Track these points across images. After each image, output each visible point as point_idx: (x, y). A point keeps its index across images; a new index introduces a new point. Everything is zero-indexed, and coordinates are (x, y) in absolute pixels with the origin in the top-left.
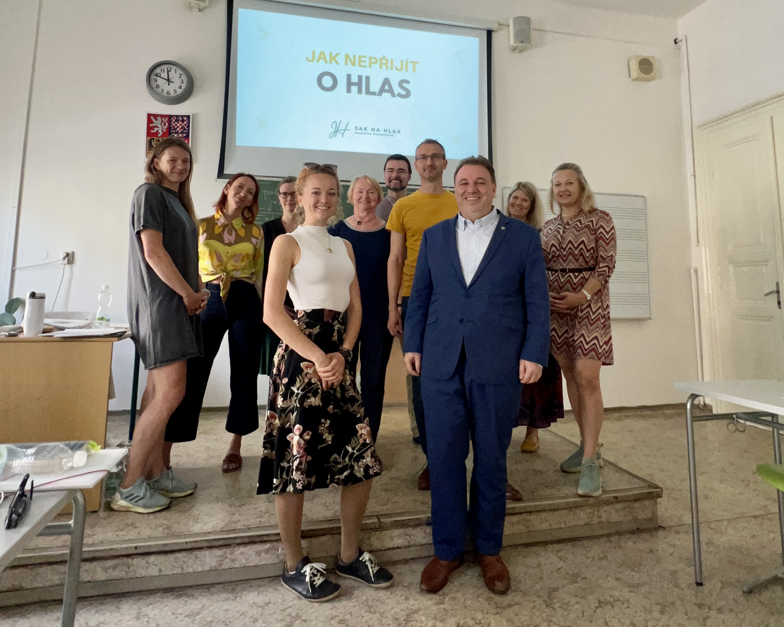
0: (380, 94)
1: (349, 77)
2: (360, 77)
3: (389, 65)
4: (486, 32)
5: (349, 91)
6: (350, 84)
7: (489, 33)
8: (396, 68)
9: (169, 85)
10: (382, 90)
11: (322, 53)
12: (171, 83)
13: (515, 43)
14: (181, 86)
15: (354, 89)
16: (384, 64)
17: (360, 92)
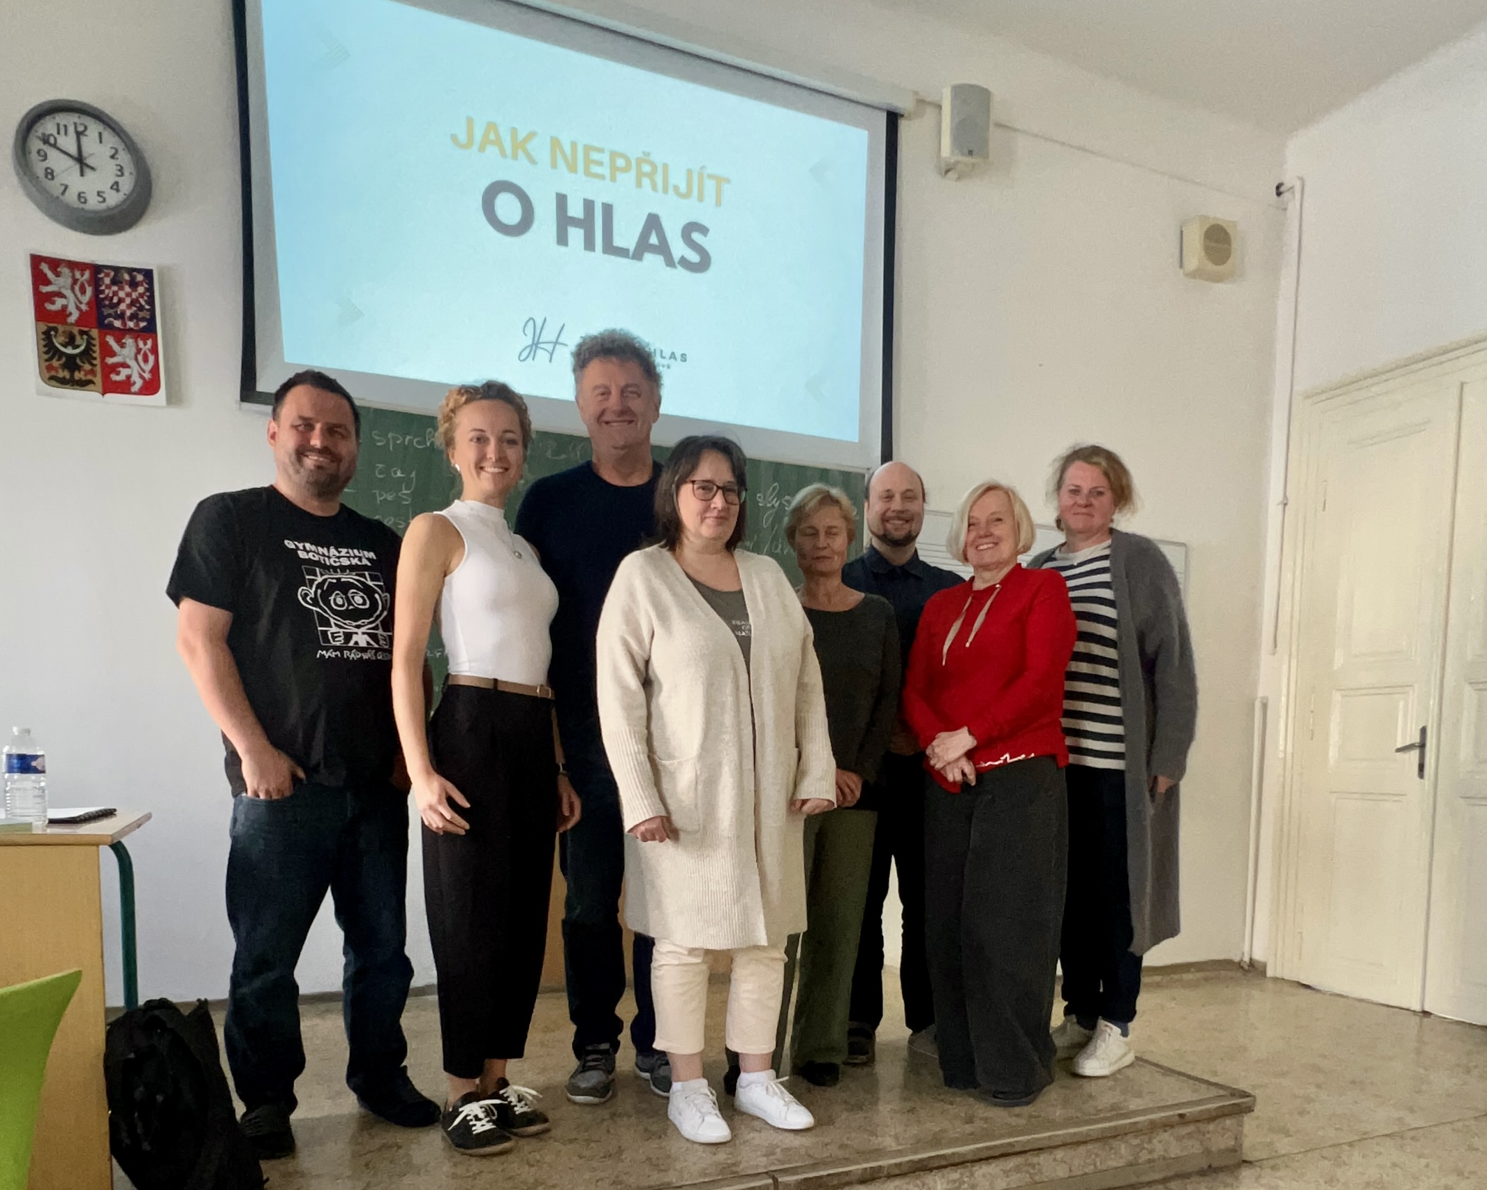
0: (638, 255)
1: (562, 200)
2: (589, 205)
3: (659, 179)
4: (885, 115)
5: (562, 239)
6: (564, 222)
7: (893, 119)
8: (676, 188)
9: (82, 174)
10: (643, 248)
11: (492, 127)
12: (87, 171)
13: (952, 152)
14: (117, 183)
15: (576, 235)
16: (646, 175)
17: (589, 245)
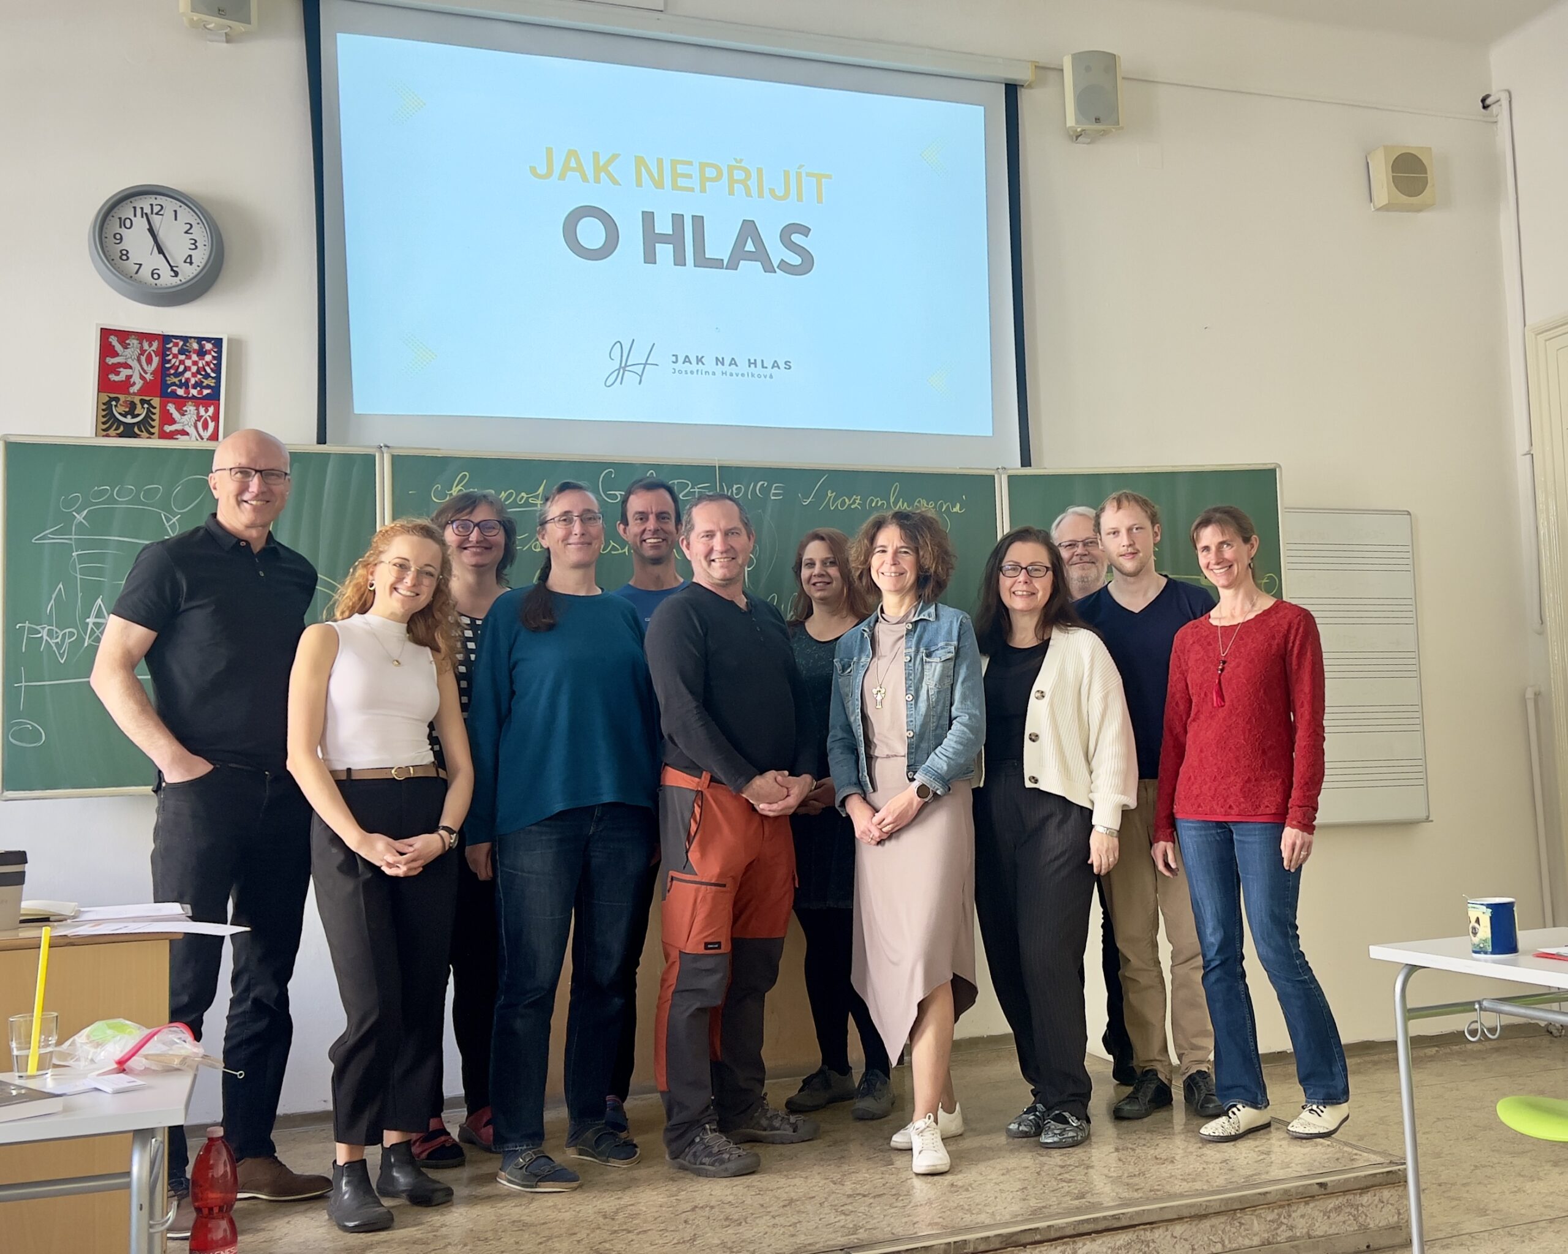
0: (733, 265)
2: (678, 219)
3: (753, 183)
4: (1004, 86)
5: (650, 257)
6: (651, 239)
7: (1012, 91)
8: (772, 191)
10: (738, 256)
11: (572, 153)
13: (1077, 122)
14: (191, 257)
15: (665, 251)
16: (738, 182)
17: (680, 260)
